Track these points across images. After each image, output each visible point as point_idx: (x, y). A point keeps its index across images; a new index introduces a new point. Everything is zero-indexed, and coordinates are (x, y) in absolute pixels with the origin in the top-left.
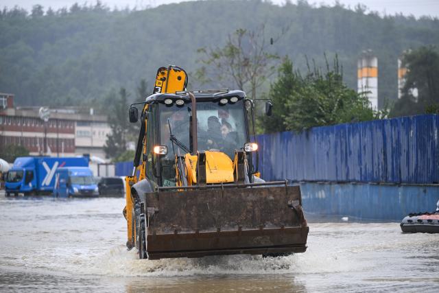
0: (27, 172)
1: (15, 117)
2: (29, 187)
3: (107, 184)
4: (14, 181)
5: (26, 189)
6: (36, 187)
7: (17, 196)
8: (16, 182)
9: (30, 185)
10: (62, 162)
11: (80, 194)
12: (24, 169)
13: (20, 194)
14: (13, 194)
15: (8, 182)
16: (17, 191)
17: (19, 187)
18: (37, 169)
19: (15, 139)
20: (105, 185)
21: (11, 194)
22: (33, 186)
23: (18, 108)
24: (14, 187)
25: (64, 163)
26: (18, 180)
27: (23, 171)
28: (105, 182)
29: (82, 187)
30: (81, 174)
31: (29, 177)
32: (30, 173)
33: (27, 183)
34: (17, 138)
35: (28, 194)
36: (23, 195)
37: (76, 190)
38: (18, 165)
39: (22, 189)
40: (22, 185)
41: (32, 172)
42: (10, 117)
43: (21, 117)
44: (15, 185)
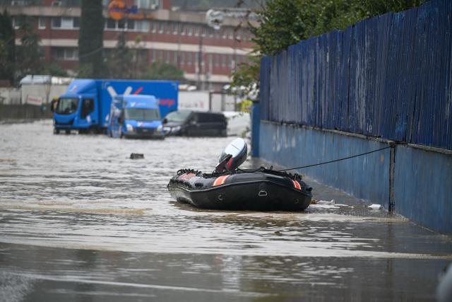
0: (84, 100)
1: (169, 22)
2: (86, 122)
3: (199, 121)
4: (66, 112)
5: (82, 125)
6: (97, 122)
7: (68, 133)
8: (69, 114)
9: (89, 119)
10: (138, 88)
11: (134, 133)
12: (80, 97)
13: (72, 132)
14: (64, 132)
15: (58, 113)
16: (69, 126)
17: (71, 122)
18: (99, 96)
19: (168, 54)
20: (194, 123)
21: (61, 131)
22: (93, 121)
23: (174, 9)
24: (65, 121)
25: (141, 89)
26: (71, 112)
27: (78, 99)
28: (196, 118)
29: (139, 124)
30: (140, 105)
31: (86, 107)
32: (87, 102)
33: (83, 116)
34: (172, 52)
35: (84, 131)
36: (77, 132)
37: (129, 127)
38: (71, 90)
39: (75, 124)
40: (76, 118)
41: (92, 101)
42: (161, 22)
43: (179, 22)
44: (66, 118)
